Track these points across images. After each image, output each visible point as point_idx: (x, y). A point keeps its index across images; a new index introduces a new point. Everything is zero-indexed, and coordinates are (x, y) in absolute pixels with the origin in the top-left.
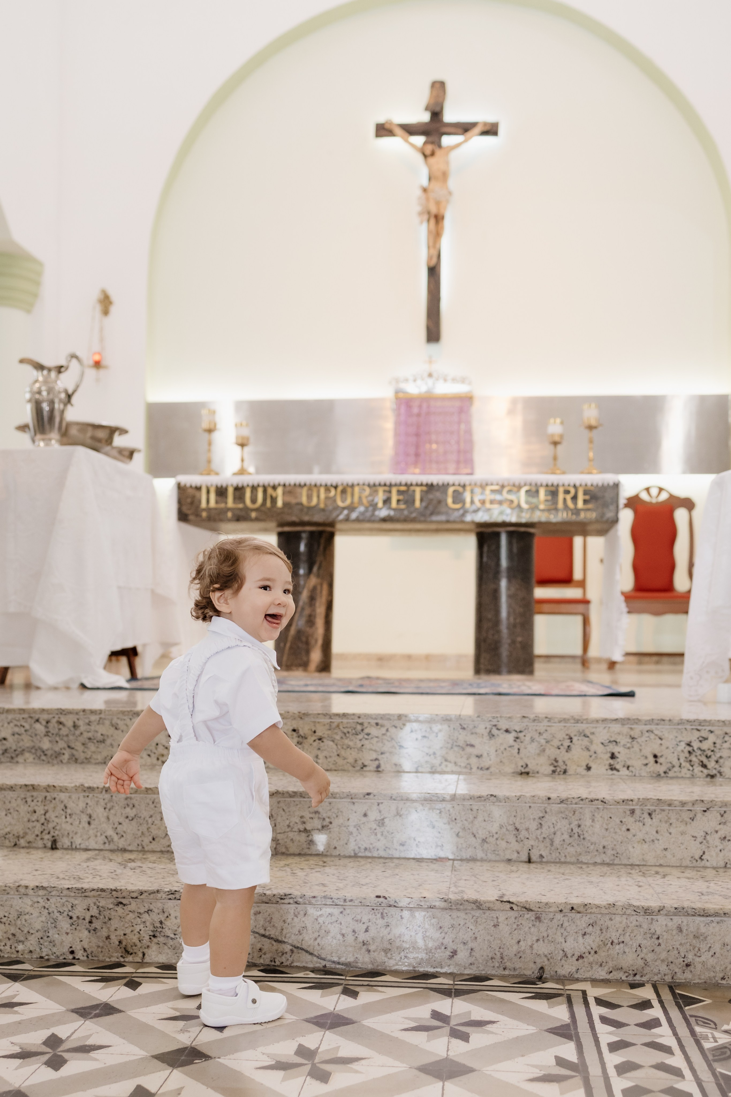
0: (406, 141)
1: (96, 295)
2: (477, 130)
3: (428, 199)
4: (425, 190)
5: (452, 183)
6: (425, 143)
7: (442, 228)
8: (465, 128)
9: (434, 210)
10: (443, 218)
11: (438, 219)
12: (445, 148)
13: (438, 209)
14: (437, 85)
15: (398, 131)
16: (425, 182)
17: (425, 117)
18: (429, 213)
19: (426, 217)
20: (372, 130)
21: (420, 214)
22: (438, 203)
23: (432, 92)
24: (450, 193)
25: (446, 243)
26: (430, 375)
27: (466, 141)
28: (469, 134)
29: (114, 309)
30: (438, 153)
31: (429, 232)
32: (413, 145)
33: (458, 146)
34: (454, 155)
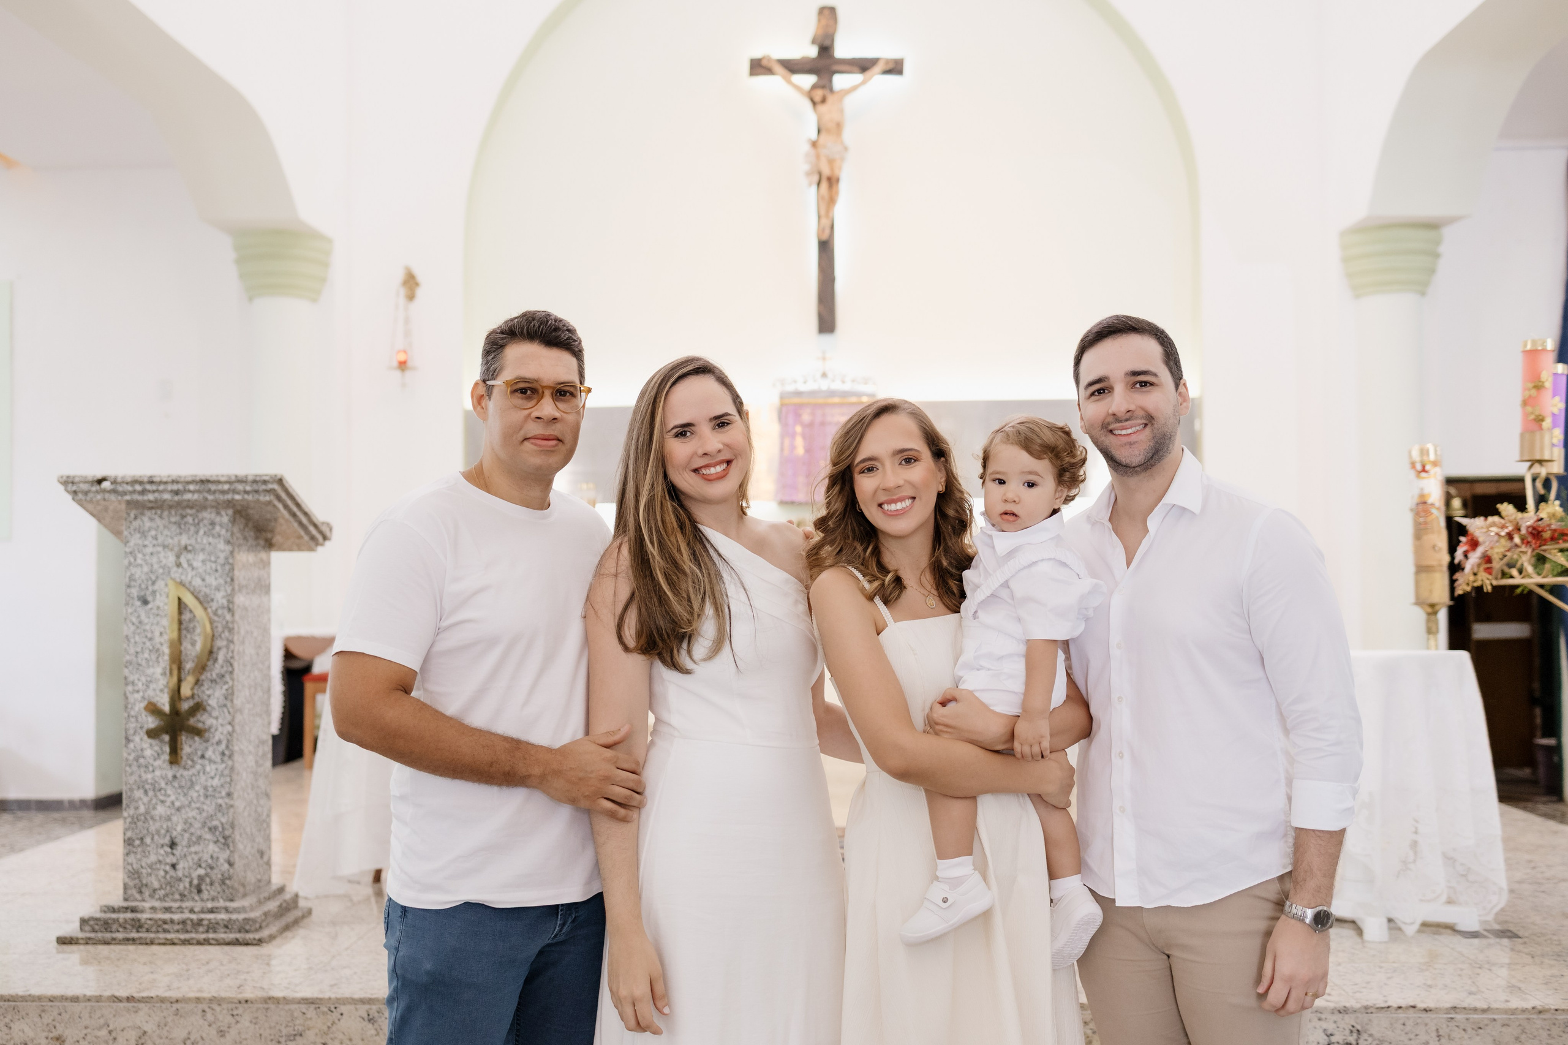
0: (789, 82)
1: (399, 276)
2: (879, 67)
3: (818, 157)
4: (814, 144)
5: (848, 135)
6: (814, 87)
7: (837, 193)
8: (864, 66)
9: (825, 170)
10: (838, 180)
11: (832, 182)
12: (838, 92)
13: (832, 169)
14: (826, 12)
15: (778, 68)
16: (813, 135)
17: (813, 52)
18: (820, 174)
19: (816, 178)
20: (745, 67)
21: (808, 174)
22: (831, 162)
23: (819, 20)
24: (846, 149)
25: (841, 212)
26: (824, 377)
27: (864, 83)
28: (868, 73)
29: (420, 292)
30: (831, 99)
31: (820, 198)
32: (797, 88)
33: (854, 88)
34: (849, 102)
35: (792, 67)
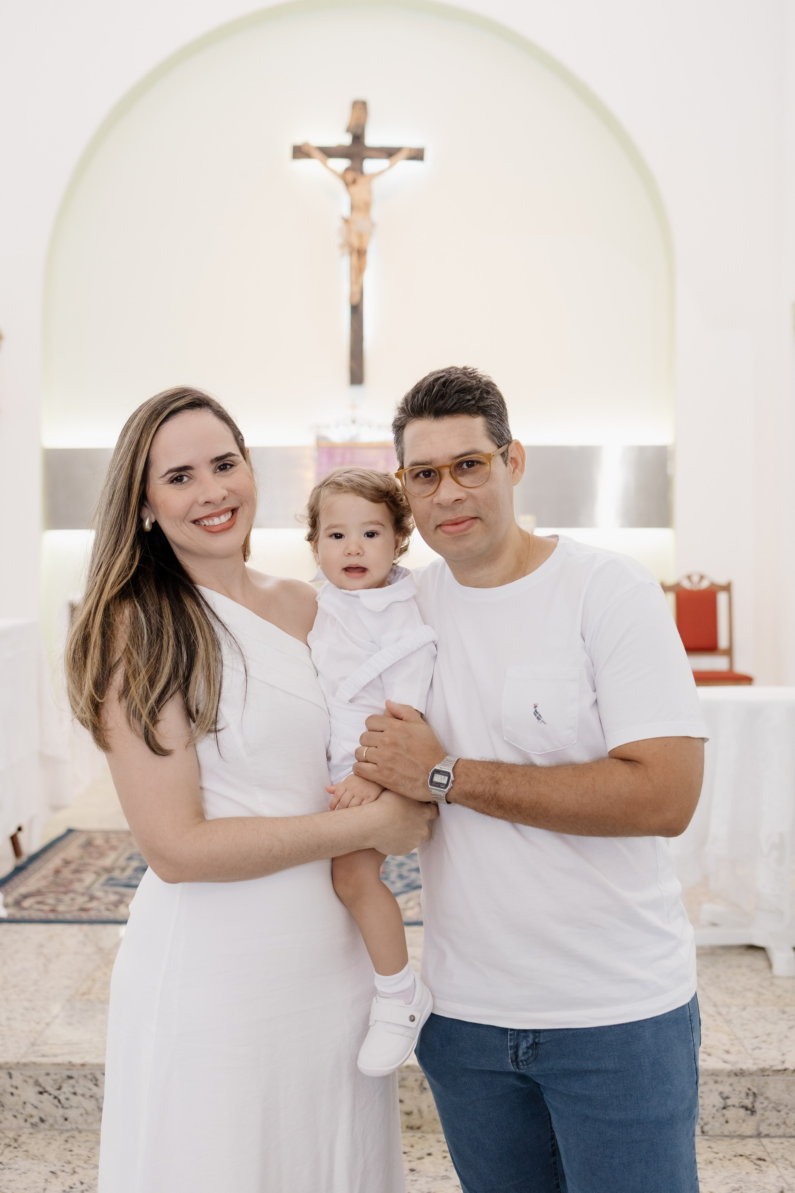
0: (325, 165)
2: (403, 154)
3: (349, 231)
4: (346, 221)
5: (376, 213)
6: (347, 170)
7: (365, 263)
8: (390, 153)
9: (356, 243)
10: (365, 252)
11: (360, 253)
12: (367, 175)
13: (361, 242)
14: (359, 106)
15: (316, 153)
16: (346, 211)
17: (346, 140)
18: (351, 246)
19: (347, 250)
20: (289, 152)
21: (342, 246)
22: (360, 236)
23: (352, 113)
24: (373, 225)
25: (369, 278)
26: (354, 422)
27: (390, 167)
28: (394, 158)
29: (4, 344)
30: (361, 181)
31: (351, 265)
32: (333, 171)
33: (381, 173)
35: (328, 153)
